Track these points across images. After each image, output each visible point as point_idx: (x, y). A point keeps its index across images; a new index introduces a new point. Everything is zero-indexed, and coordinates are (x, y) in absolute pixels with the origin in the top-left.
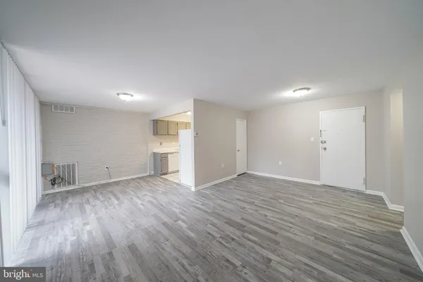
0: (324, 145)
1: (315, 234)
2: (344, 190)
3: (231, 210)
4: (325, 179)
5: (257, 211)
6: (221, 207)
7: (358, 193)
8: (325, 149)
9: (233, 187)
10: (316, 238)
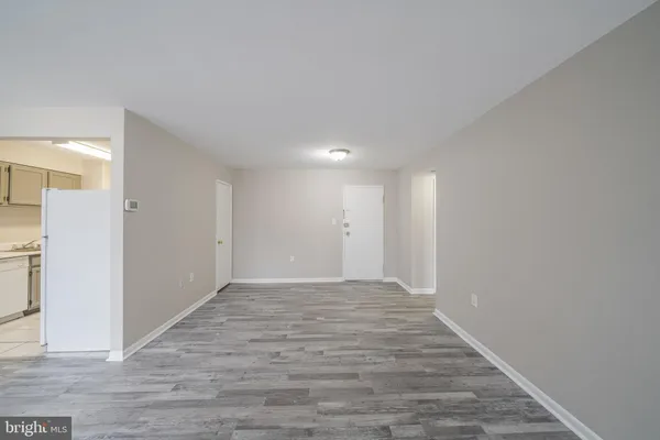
0: (348, 229)
1: (391, 351)
2: (367, 283)
3: (257, 370)
4: (351, 272)
5: (302, 349)
6: (230, 371)
7: (379, 283)
8: (348, 234)
9: (223, 319)
10: (396, 356)
